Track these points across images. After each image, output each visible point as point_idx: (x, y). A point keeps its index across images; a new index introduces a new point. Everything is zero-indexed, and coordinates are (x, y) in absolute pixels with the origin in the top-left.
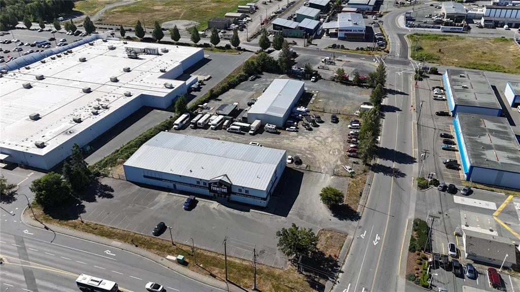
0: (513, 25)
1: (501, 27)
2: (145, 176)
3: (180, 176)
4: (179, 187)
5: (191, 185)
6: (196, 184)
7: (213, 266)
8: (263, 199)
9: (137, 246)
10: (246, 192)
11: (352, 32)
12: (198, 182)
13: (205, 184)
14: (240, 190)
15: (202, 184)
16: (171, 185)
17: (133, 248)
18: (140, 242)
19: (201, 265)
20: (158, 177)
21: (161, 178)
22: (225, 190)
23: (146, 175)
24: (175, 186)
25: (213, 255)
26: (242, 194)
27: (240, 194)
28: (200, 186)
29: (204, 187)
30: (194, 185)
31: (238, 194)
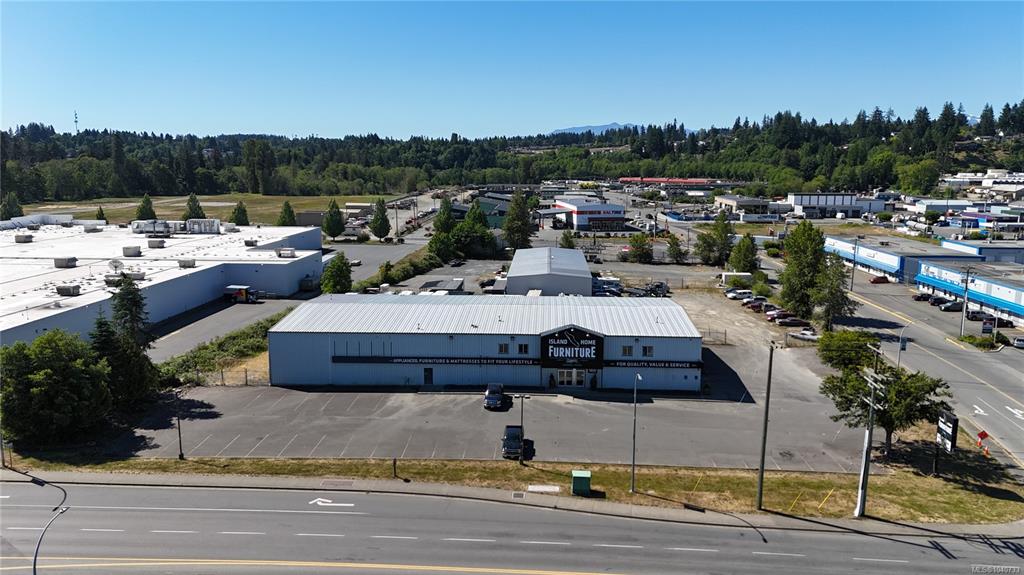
0: (850, 214)
1: (831, 217)
2: (336, 359)
3: (451, 336)
4: (441, 373)
5: (481, 361)
6: (495, 353)
7: (685, 489)
8: (693, 365)
9: (407, 481)
10: (645, 354)
11: (602, 215)
12: (504, 348)
13: (523, 348)
14: (628, 350)
15: (514, 352)
16: (417, 373)
17: (399, 485)
18: (415, 471)
19: (651, 492)
20: (378, 352)
21: (388, 354)
22: (589, 353)
23: (341, 352)
24: (429, 373)
25: (664, 471)
26: (634, 361)
27: (626, 362)
28: (508, 359)
29: (521, 359)
30: (491, 359)
31: (623, 361)
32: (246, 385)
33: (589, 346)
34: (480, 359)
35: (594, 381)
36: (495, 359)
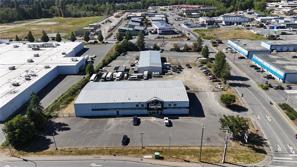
1: (233, 25)
2: (93, 110)
3: (123, 103)
4: (121, 112)
5: (131, 109)
7: (183, 155)
8: (187, 108)
9: (115, 155)
10: (174, 106)
11: (166, 30)
12: (137, 106)
13: (142, 105)
14: (170, 105)
15: (140, 106)
16: (115, 113)
17: (112, 157)
18: (116, 152)
20: (104, 108)
21: (106, 108)
22: (160, 107)
23: (94, 108)
24: (118, 112)
25: (177, 148)
26: (171, 108)
27: (170, 108)
28: (139, 108)
29: (142, 108)
30: (134, 108)
31: (169, 108)
32: (70, 117)
33: (160, 105)
34: (131, 108)
35: (161, 113)
36: (135, 108)
